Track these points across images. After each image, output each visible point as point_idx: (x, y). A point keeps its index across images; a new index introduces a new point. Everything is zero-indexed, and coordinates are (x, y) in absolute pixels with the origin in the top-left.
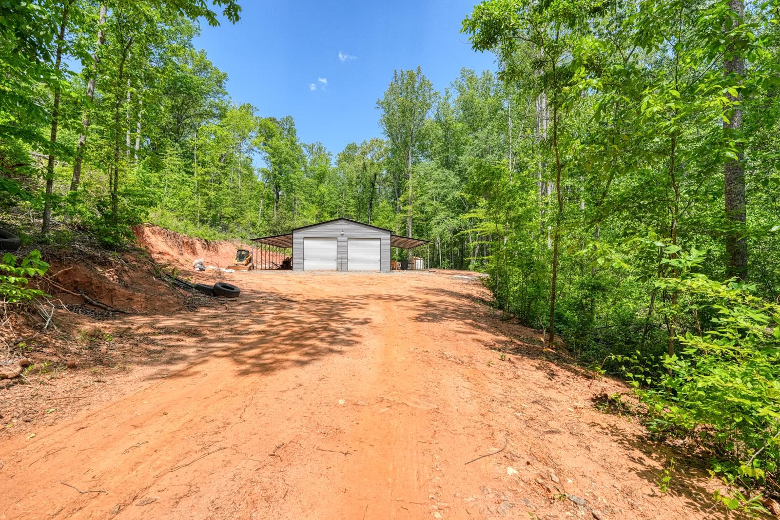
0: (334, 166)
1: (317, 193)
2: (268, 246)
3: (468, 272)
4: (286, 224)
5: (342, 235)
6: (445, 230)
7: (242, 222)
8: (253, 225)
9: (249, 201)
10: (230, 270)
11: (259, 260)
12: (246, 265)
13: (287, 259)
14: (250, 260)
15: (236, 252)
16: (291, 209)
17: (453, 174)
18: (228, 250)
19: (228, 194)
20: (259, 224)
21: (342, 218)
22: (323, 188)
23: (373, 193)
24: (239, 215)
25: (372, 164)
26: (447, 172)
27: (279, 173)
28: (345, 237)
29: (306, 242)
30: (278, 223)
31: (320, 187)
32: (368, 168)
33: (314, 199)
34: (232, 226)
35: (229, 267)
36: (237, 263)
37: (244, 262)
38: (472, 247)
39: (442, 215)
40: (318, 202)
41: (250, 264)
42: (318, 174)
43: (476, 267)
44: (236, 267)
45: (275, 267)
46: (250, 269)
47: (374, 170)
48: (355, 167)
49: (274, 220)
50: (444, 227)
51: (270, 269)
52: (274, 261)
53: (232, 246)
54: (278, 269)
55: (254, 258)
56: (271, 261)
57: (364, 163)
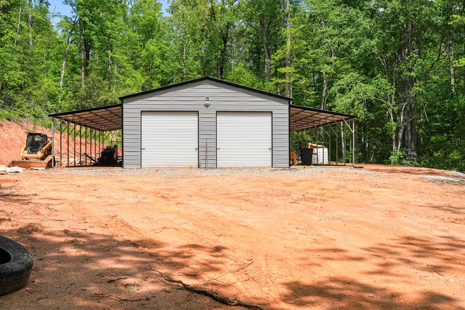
0: (167, 15)
1: (144, 53)
2: (78, 127)
3: (389, 168)
4: (102, 97)
5: (207, 106)
6: (354, 101)
7: (34, 93)
8: (52, 97)
9: (46, 62)
10: (16, 168)
11: (64, 151)
12: (43, 159)
13: (109, 148)
14: (49, 151)
15: (25, 137)
16: (106, 75)
17: (361, 15)
18: (13, 135)
19: (14, 52)
20: (60, 96)
21: (207, 78)
22: (152, 46)
23: (223, 52)
24: (31, 83)
25: (223, 10)
26: (353, 12)
27: (90, 21)
28: (212, 110)
29: (146, 118)
30: (89, 96)
31: (148, 43)
32: (218, 15)
33: (139, 61)
34: (19, 99)
35: (14, 163)
36: (27, 155)
37: (40, 154)
38: (394, 128)
39: (346, 79)
40: (145, 66)
41: (50, 158)
42: (144, 26)
43: (400, 159)
44: (24, 163)
45: (89, 161)
46: (49, 166)
47: (227, 18)
48: (198, 15)
49: (82, 92)
50: (353, 97)
51: (81, 165)
52: (88, 152)
53: (20, 129)
54: (95, 165)
55: (56, 148)
56: (83, 152)
57: (212, 8)
